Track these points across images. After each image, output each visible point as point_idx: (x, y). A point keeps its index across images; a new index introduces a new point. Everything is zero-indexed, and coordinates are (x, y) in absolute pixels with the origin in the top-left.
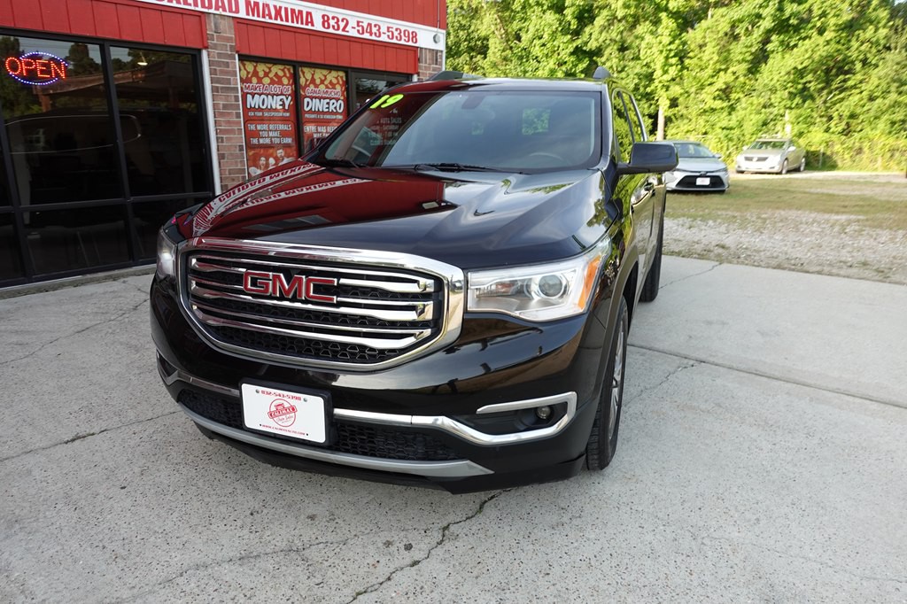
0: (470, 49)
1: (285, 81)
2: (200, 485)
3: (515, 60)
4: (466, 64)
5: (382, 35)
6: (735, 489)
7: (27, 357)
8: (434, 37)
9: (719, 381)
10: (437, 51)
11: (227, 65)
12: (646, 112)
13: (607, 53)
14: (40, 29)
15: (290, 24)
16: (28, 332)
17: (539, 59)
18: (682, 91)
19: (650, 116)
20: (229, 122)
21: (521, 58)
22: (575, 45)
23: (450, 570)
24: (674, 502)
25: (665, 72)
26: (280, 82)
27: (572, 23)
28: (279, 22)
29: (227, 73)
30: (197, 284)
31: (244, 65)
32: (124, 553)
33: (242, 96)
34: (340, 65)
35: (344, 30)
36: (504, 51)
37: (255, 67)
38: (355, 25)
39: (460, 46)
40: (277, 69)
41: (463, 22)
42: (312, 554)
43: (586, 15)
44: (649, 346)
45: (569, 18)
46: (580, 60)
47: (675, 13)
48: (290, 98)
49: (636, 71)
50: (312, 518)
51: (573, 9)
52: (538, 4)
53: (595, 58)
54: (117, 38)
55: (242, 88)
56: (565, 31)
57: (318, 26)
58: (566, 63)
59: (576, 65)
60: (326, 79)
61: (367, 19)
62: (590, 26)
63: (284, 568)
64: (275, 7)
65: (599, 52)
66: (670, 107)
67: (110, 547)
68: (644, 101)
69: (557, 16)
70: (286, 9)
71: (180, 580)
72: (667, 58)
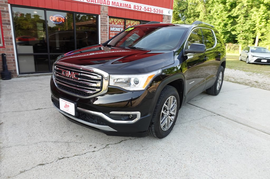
0: (194, 16)
1: (122, 24)
2: (57, 124)
3: (208, 19)
4: (192, 20)
5: (152, 11)
6: (199, 152)
7: (40, 90)
8: (169, 12)
9: (220, 121)
10: (169, 16)
11: (105, 19)
12: (252, 37)
13: (240, 17)
14: (58, 9)
15: (124, 8)
16: (44, 84)
17: (216, 19)
18: (266, 30)
19: (253, 38)
20: (104, 34)
21: (210, 18)
22: (228, 14)
23: (101, 155)
24: (177, 151)
25: (260, 24)
26: (120, 24)
27: (228, 7)
28: (121, 7)
29: (105, 21)
30: (56, 73)
31: (110, 19)
32: (31, 135)
33: (109, 28)
34: (138, 19)
35: (140, 10)
36: (204, 16)
37: (114, 20)
38: (144, 8)
39: (191, 15)
40: (120, 20)
41: (193, 7)
42: (71, 144)
43: (234, 5)
44: (204, 108)
45: (227, 6)
46: (230, 20)
47: (266, 4)
48: (123, 28)
49: (250, 23)
50: (77, 136)
51: (229, 3)
52: (217, 2)
53: (235, 19)
54: (77, 12)
55: (109, 25)
56: (226, 10)
57: (132, 8)
58: (225, 20)
59: (228, 21)
60: (134, 23)
61: (147, 6)
62: (235, 9)
63: (63, 146)
64: (120, 3)
65: (237, 17)
66: (261, 36)
67: (29, 134)
68: (252, 33)
69: (224, 5)
70: (123, 4)
71: (39, 144)
72: (261, 19)
